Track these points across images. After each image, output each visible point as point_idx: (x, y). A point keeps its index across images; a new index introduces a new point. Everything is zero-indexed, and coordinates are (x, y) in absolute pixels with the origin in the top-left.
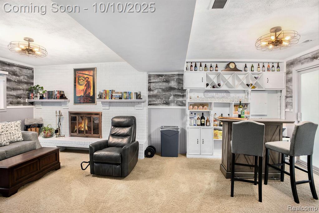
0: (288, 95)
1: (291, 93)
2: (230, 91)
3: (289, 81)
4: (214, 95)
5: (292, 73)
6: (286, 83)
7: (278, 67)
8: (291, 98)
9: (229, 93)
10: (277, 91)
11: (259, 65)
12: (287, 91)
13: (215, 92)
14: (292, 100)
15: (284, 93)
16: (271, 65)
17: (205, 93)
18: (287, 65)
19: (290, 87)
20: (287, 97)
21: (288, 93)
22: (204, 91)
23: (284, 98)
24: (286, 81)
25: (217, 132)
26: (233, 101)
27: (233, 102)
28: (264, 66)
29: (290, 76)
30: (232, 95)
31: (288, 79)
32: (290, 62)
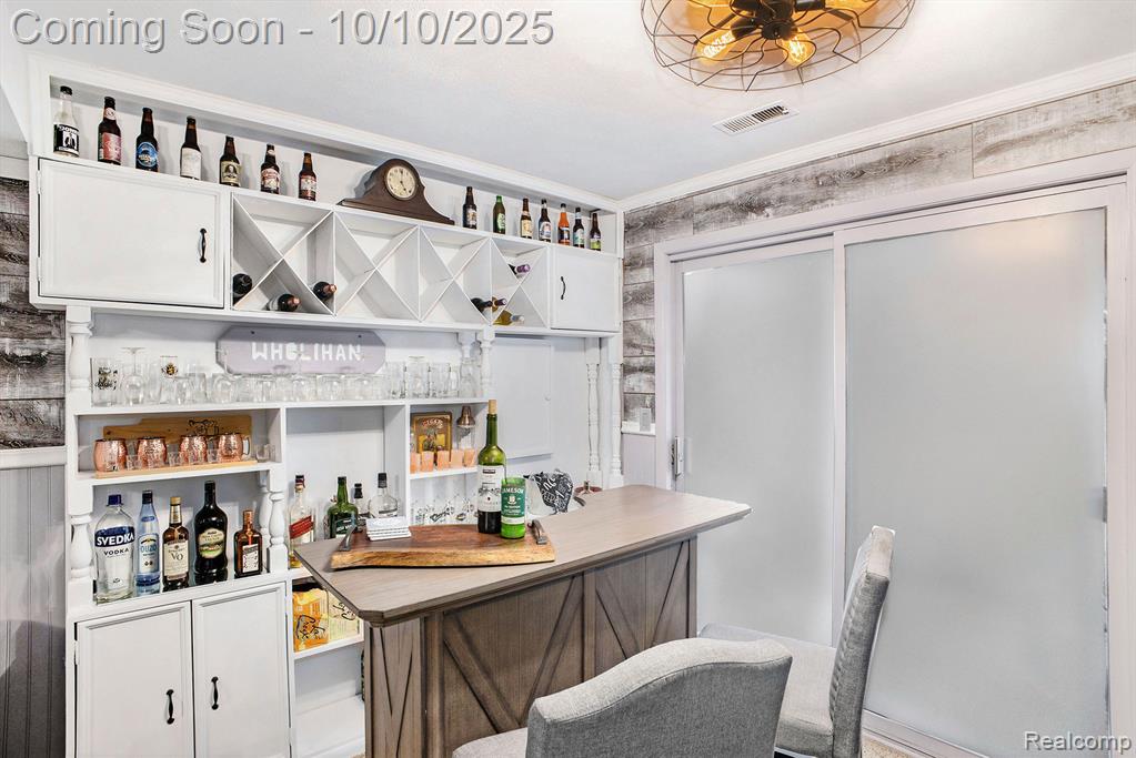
0: (635, 360)
1: (646, 353)
2: (382, 336)
3: (638, 298)
4: (291, 356)
5: (650, 263)
6: (625, 306)
7: (595, 230)
8: (646, 376)
9: (380, 343)
10: (585, 340)
11: (526, 208)
12: (629, 344)
13: (297, 340)
14: (652, 383)
15: (615, 352)
16: (571, 217)
17: (224, 344)
18: (628, 227)
19: (644, 324)
20: (627, 370)
21: (630, 351)
22: (217, 329)
23: (617, 372)
24: (625, 299)
25: (316, 605)
26: (403, 396)
27: (408, 403)
28: (544, 217)
29: (643, 276)
30: (396, 356)
31: (631, 289)
32: (642, 215)
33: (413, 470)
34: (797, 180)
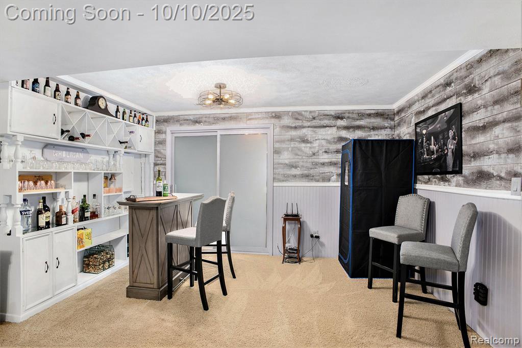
0: (159, 162)
1: (163, 159)
2: (88, 150)
3: (160, 143)
4: (64, 156)
5: (165, 133)
6: (155, 145)
7: (147, 121)
8: (163, 166)
9: (88, 153)
10: (140, 154)
11: (131, 113)
12: (156, 157)
13: (66, 150)
14: (165, 168)
15: (152, 159)
16: (142, 116)
17: (45, 150)
18: (157, 121)
19: (162, 151)
20: (156, 164)
21: (157, 159)
23: (152, 165)
24: (155, 143)
25: (82, 234)
27: (103, 172)
28: (135, 116)
29: (162, 136)
30: (93, 158)
31: (158, 140)
32: (163, 118)
33: (104, 193)
34: (209, 117)
